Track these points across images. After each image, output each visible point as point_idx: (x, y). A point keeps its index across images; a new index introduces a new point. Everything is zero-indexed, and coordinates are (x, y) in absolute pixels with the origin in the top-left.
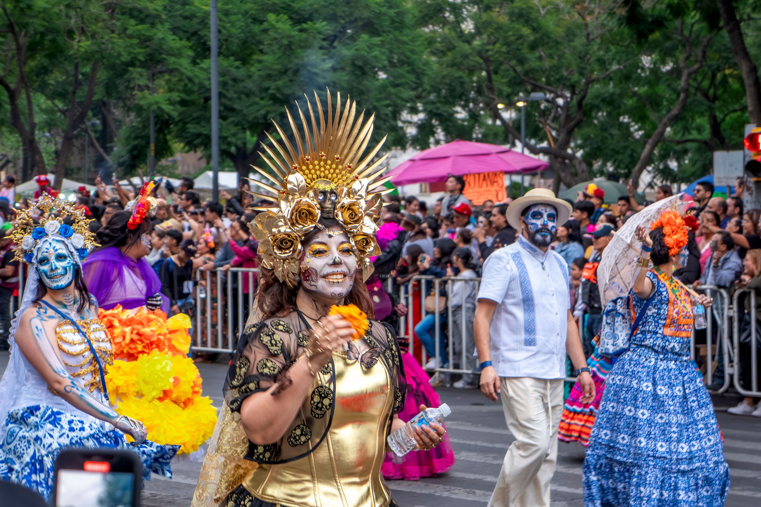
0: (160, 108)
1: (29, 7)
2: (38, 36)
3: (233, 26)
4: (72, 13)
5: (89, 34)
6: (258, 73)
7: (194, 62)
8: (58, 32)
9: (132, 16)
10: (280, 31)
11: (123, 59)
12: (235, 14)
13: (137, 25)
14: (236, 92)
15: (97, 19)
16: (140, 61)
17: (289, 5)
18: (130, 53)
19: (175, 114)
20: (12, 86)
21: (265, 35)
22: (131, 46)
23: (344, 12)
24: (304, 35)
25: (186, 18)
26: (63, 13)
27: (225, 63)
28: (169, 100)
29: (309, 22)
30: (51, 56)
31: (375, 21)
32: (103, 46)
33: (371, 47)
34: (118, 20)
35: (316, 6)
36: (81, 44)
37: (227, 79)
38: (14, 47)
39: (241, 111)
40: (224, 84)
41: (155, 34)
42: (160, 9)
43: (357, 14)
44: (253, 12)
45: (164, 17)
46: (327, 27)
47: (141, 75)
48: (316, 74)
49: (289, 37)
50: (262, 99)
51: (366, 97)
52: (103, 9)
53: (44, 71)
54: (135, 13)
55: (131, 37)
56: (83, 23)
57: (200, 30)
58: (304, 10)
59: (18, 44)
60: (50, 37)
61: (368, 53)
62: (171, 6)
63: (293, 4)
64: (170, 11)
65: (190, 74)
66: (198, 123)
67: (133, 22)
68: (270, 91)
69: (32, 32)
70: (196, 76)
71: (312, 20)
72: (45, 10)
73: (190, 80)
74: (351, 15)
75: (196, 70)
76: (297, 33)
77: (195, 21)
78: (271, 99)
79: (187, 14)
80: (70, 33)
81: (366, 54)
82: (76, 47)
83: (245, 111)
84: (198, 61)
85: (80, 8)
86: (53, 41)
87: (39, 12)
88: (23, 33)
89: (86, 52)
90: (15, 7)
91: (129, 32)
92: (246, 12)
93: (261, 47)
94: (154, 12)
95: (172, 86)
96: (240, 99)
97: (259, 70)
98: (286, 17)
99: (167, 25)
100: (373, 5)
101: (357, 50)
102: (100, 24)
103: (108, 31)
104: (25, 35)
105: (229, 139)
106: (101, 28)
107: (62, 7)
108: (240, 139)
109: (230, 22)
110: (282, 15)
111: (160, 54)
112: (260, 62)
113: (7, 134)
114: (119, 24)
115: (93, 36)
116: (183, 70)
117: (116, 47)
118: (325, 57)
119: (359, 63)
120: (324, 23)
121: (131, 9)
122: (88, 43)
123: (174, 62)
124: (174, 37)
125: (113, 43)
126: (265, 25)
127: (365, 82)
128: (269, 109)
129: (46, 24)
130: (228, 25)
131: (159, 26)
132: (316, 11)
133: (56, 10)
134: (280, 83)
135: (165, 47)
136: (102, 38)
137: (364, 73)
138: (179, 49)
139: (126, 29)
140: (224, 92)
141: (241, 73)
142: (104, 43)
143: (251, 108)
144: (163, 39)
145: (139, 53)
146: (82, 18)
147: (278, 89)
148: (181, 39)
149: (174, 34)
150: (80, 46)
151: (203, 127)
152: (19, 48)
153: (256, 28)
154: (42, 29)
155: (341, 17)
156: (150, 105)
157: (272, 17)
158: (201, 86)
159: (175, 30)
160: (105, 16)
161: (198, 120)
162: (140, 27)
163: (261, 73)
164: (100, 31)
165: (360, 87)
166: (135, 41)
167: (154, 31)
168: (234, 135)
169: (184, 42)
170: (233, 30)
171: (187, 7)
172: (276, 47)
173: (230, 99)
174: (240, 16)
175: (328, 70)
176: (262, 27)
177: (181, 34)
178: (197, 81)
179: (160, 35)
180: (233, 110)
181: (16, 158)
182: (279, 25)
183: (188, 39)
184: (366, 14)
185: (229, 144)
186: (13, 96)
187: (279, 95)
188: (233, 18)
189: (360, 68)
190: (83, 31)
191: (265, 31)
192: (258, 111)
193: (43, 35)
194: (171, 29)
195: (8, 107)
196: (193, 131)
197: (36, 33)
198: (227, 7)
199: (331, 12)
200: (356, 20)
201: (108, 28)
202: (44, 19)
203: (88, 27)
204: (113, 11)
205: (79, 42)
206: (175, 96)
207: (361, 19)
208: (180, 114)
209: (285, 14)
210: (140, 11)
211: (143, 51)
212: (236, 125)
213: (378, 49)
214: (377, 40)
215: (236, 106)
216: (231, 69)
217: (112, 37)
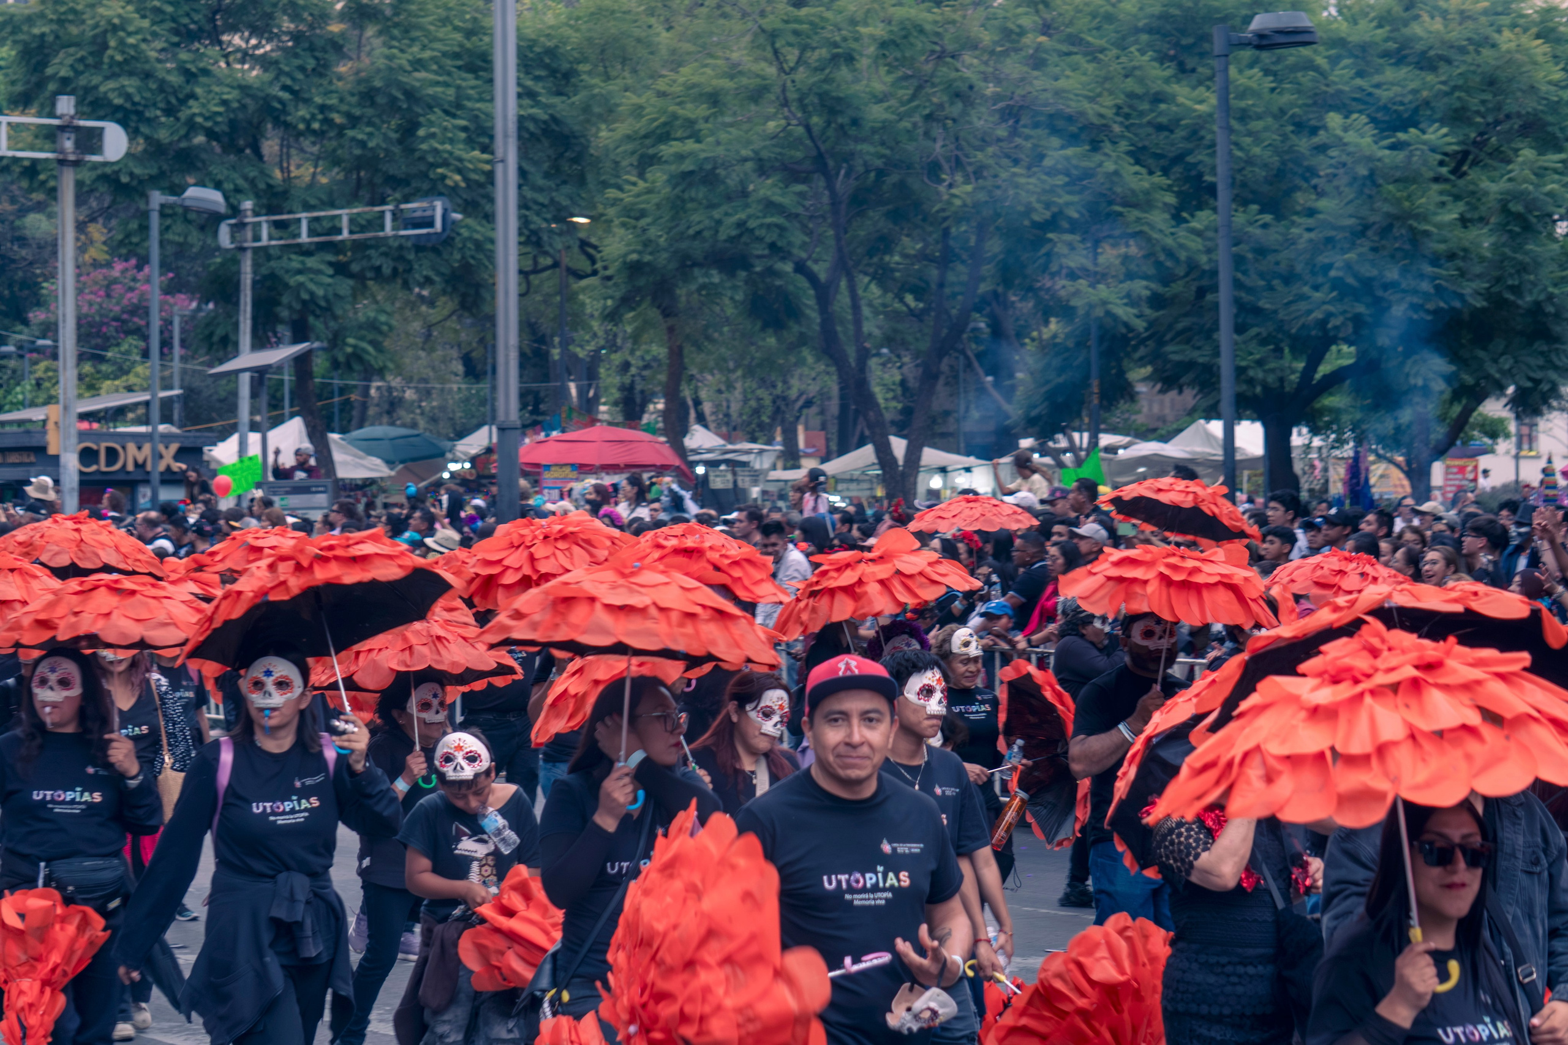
0: (1108, 313)
1: (855, 122)
2: (872, 175)
3: (1258, 140)
4: (937, 131)
5: (970, 169)
6: (1307, 236)
7: (1177, 218)
8: (910, 166)
9: (1055, 131)
10: (1351, 149)
11: (1037, 218)
12: (1259, 117)
13: (1063, 147)
14: (1262, 275)
15: (984, 141)
16: (1070, 220)
17: (1370, 94)
18: (1048, 205)
19: (1140, 325)
20: (823, 277)
21: (1322, 157)
22: (1052, 191)
23: (1483, 102)
24: (1400, 156)
25: (1160, 128)
26: (920, 131)
27: (1240, 218)
28: (1128, 295)
29: (1412, 130)
30: (896, 216)
31: (1550, 119)
32: (998, 192)
33: (1541, 173)
34: (1027, 138)
35: (1425, 94)
36: (954, 191)
37: (1243, 249)
38: (826, 199)
39: (1275, 312)
40: (1239, 261)
41: (1100, 165)
42: (1109, 113)
43: (1511, 106)
44: (1296, 110)
45: (1117, 129)
46: (1449, 139)
47: (1072, 247)
48: (1426, 234)
49: (1370, 159)
50: (1316, 288)
51: (1532, 277)
52: (996, 118)
53: (884, 243)
54: (1060, 124)
55: (1051, 172)
56: (959, 148)
57: (1190, 152)
58: (1402, 103)
59: (833, 193)
60: (893, 178)
61: (1537, 186)
62: (1131, 107)
63: (1377, 92)
64: (1127, 116)
65: (1169, 241)
66: (1188, 341)
67: (1055, 142)
68: (1333, 273)
69: (860, 169)
70: (1181, 246)
71: (1415, 125)
72: (885, 127)
73: (1170, 253)
74: (1498, 108)
75: (1181, 232)
76: (1387, 152)
77: (1180, 133)
78: (1333, 288)
79: (1163, 120)
80: (934, 169)
81: (1531, 188)
82: (946, 197)
83: (1281, 315)
84: (1185, 215)
85: (954, 120)
86: (902, 185)
87: (874, 131)
88: (843, 172)
89: (965, 205)
90: (829, 123)
91: (1047, 162)
92: (1282, 112)
93: (1314, 181)
94: (1096, 121)
95: (1133, 267)
96: (1271, 288)
97: (1309, 230)
98: (1364, 119)
99: (1124, 145)
100: (1544, 88)
101: (1510, 180)
102: (990, 150)
103: (1005, 162)
104: (847, 175)
105: (1251, 373)
106: (994, 155)
107: (917, 118)
108: (1272, 370)
109: (1250, 134)
110: (1355, 116)
111: (1111, 203)
112: (1311, 212)
113: (810, 360)
114: (1028, 145)
115: (978, 174)
116: (1155, 235)
117: (1023, 194)
118: (1445, 198)
119: (1517, 207)
120: (1445, 130)
121: (1051, 116)
122: (969, 188)
123: (1138, 220)
124: (1137, 168)
125: (1017, 186)
126: (1322, 137)
127: (1530, 247)
128: (1330, 308)
129: (887, 152)
130: (1248, 140)
131: (1107, 147)
132: (1427, 103)
133: (906, 124)
134: (1351, 256)
135: (1119, 190)
136: (996, 176)
137: (1527, 227)
138: (1147, 193)
139: (1042, 157)
140: (1239, 275)
141: (1272, 237)
142: (998, 187)
143: (1293, 307)
144: (1116, 173)
145: (1068, 204)
146: (957, 139)
147: (1348, 266)
148: (1151, 173)
149: (1138, 162)
150: (954, 196)
151: (1199, 348)
152: (835, 203)
153: (1303, 144)
154: (879, 163)
155: (1478, 113)
156: (1091, 306)
157: (1334, 120)
158: (1192, 266)
159: (1138, 155)
160: (1002, 132)
161: (1186, 336)
162: (1069, 151)
163: (1312, 235)
164: (991, 161)
165: (1519, 256)
166: (1060, 180)
167: (1098, 157)
168: (1260, 363)
169: (1158, 179)
170: (1257, 150)
171: (1163, 106)
172: (1343, 181)
173: (1250, 290)
174: (1270, 120)
175: (1451, 224)
176: (1316, 140)
177: (1150, 161)
178: (1183, 255)
179: (1109, 166)
180: (1257, 311)
181: (824, 395)
182: (1350, 137)
183: (1165, 172)
184: (1530, 104)
185: (1251, 382)
186: (824, 294)
187: (1350, 280)
188: (1256, 125)
189: (1519, 217)
190: (958, 164)
191: (1322, 149)
192: (1309, 312)
193: (881, 173)
194: (1129, 153)
195: (814, 314)
196: (1176, 358)
197: (868, 171)
198: (1243, 104)
199: (1458, 104)
200: (1508, 117)
201: (1008, 156)
202: (883, 144)
203: (967, 156)
204: (1017, 122)
205: (950, 186)
206: (1141, 288)
207: (1519, 115)
208: (1151, 324)
209: (1360, 112)
210: (1070, 119)
211: (1075, 198)
212: (1264, 342)
213: (1556, 177)
214: (1553, 159)
215: (1264, 304)
216: (1250, 229)
217: (1015, 175)
